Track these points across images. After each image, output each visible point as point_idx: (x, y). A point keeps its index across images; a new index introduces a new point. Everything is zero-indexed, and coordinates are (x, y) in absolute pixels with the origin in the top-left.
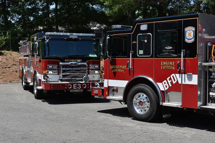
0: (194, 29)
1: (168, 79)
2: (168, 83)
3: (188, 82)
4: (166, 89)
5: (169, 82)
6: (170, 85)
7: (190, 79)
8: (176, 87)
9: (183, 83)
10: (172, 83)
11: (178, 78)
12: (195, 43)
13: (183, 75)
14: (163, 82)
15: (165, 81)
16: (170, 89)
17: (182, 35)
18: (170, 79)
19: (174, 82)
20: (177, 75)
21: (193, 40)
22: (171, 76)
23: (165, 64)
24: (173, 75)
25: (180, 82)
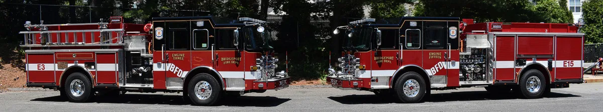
0: (456, 29)
1: (435, 66)
2: (435, 69)
3: (452, 67)
4: (434, 74)
5: (437, 68)
6: (438, 71)
7: (453, 64)
8: (442, 72)
9: (448, 68)
10: (439, 69)
11: (444, 65)
12: (457, 38)
13: (448, 62)
14: (431, 69)
15: (433, 68)
16: (437, 74)
17: (447, 32)
18: (437, 66)
19: (441, 68)
20: (444, 63)
21: (456, 36)
22: (438, 64)
23: (433, 54)
24: (440, 62)
25: (446, 68)
